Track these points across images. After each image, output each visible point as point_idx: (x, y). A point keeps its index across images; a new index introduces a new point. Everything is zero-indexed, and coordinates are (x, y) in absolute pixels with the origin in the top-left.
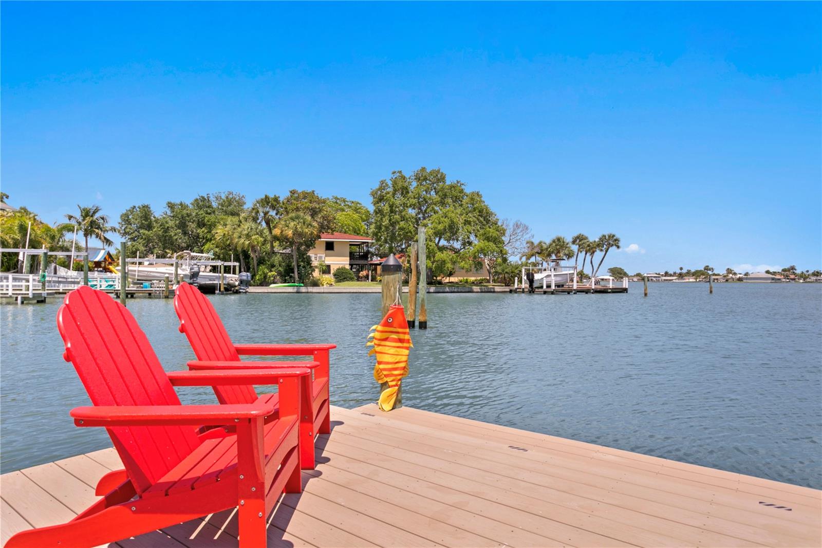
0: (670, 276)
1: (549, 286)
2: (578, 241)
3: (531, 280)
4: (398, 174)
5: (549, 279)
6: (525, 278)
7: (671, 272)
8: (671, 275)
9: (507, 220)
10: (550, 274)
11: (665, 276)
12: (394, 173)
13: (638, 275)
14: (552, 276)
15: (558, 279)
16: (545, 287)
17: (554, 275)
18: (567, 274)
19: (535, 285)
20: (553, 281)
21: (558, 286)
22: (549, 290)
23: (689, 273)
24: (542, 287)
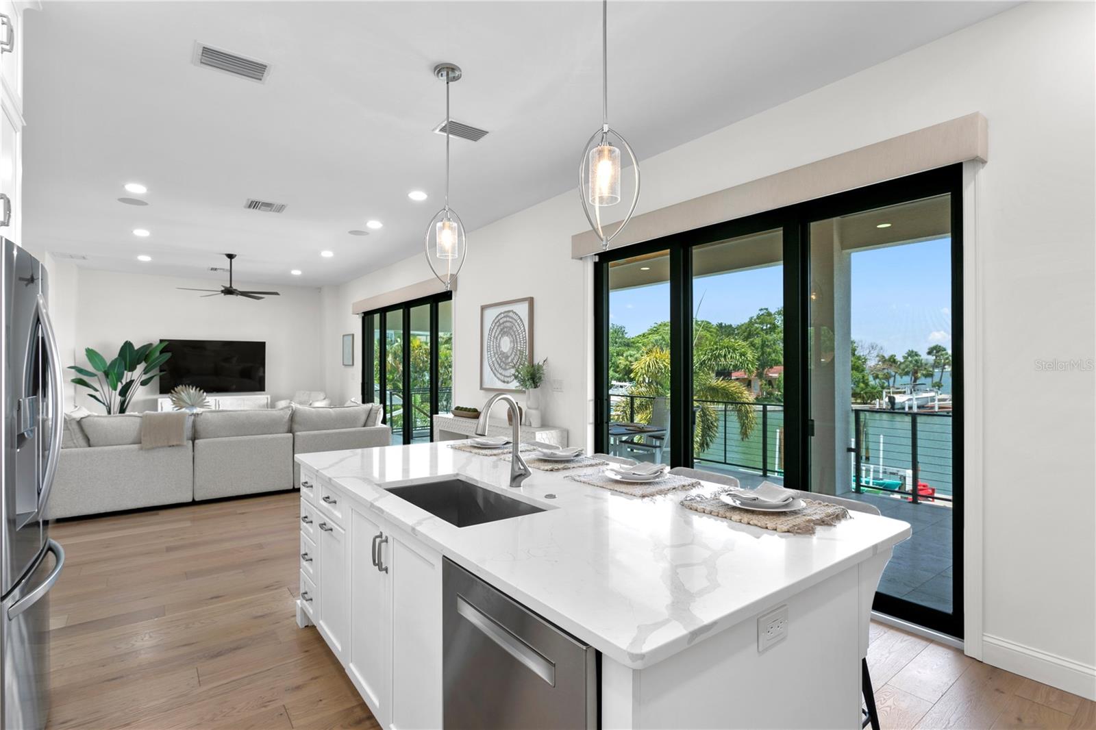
1: (910, 408)
2: (935, 352)
3: (892, 401)
4: (765, 311)
5: (910, 402)
6: (887, 400)
9: (862, 341)
10: (911, 397)
12: (761, 310)
14: (914, 399)
15: (919, 402)
16: (907, 410)
17: (917, 399)
18: (928, 397)
19: (896, 407)
20: (915, 404)
21: (919, 407)
22: (911, 411)
24: (904, 408)
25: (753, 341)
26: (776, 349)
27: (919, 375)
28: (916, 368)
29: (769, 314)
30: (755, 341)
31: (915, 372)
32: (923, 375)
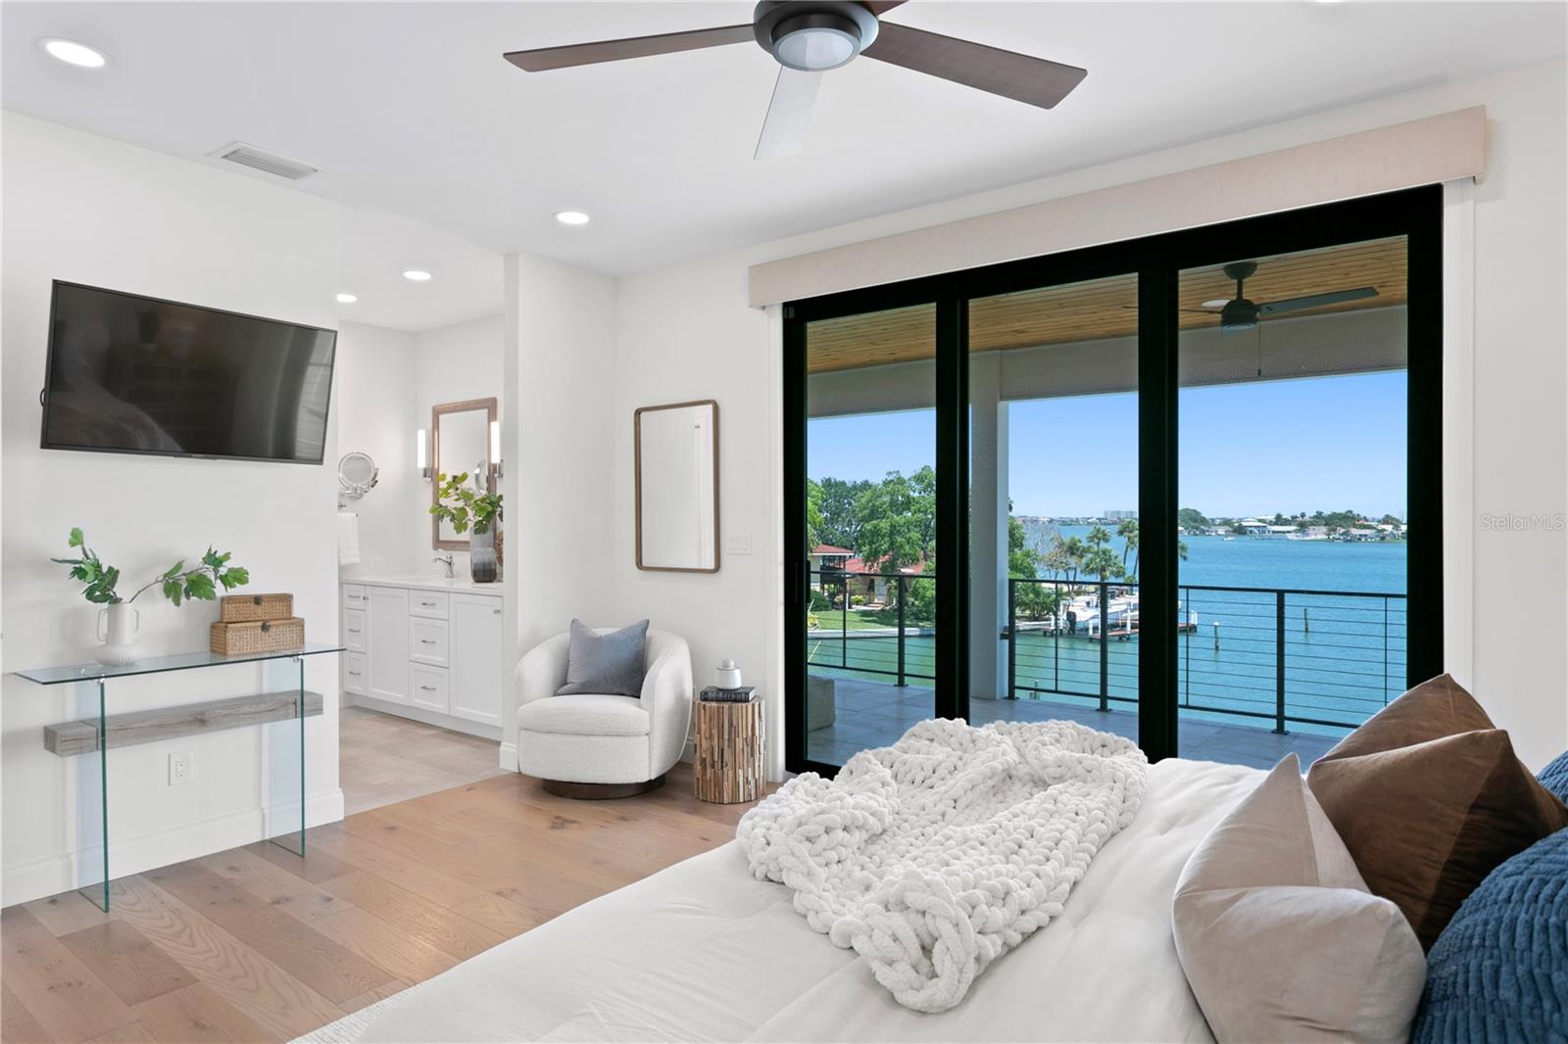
0: (1286, 525)
3: (1071, 617)
4: (894, 475)
6: (1065, 617)
7: (1287, 516)
8: (1286, 522)
11: (1276, 524)
13: (1226, 522)
23: (1319, 519)
25: (878, 525)
26: (910, 538)
27: (1108, 573)
28: (1103, 563)
29: (901, 481)
30: (882, 525)
31: (1103, 569)
32: (1112, 573)
